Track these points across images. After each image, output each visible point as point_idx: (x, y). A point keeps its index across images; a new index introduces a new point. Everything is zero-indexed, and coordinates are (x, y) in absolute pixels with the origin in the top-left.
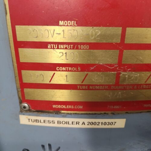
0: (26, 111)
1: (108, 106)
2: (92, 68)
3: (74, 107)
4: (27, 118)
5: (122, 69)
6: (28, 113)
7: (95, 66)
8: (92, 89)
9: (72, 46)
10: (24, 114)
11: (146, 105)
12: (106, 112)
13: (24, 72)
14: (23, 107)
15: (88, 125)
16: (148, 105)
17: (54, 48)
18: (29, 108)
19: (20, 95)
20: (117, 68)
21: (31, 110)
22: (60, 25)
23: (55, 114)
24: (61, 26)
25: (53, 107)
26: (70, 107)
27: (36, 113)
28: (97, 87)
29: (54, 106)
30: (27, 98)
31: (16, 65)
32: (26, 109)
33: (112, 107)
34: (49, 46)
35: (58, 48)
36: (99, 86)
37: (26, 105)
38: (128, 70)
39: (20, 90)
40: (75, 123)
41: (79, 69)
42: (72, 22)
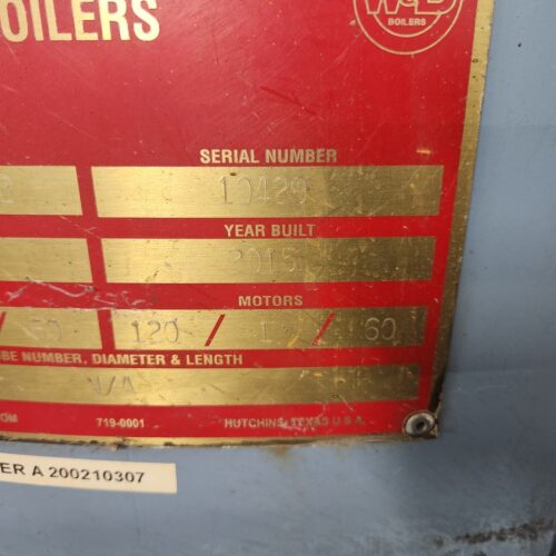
1: (100, 420)
2: (13, 296)
5: (110, 299)
7: (21, 290)
8: (33, 363)
12: (100, 439)
15: (52, 476)
16: (239, 422)
20: (96, 298)
28: (46, 357)
33: (113, 423)
36: (51, 354)
38: (135, 303)
40: (12, 470)
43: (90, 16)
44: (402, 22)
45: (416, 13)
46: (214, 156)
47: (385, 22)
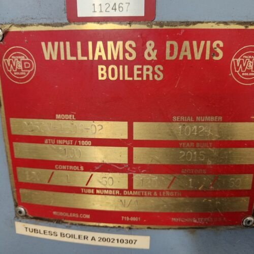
0: (22, 216)
1: (123, 217)
2: (97, 168)
3: (79, 215)
4: (24, 225)
5: (134, 170)
6: (25, 220)
7: (100, 166)
8: (100, 194)
9: (71, 141)
10: (20, 221)
11: (174, 219)
12: (121, 225)
13: (19, 169)
14: (18, 212)
15: (99, 241)
16: (178, 219)
17: (51, 144)
18: (26, 213)
19: (16, 197)
20: (128, 169)
21: (28, 216)
23: (57, 222)
24: (58, 119)
25: (53, 214)
26: (74, 215)
27: (34, 220)
28: (106, 192)
29: (55, 213)
30: (23, 200)
31: (10, 160)
32: (22, 215)
33: (128, 219)
34: (46, 141)
35: (56, 143)
36: (108, 191)
37: (22, 209)
38: (143, 171)
39: (15, 190)
40: (83, 238)
41: (82, 168)
42: (70, 115)
43: (140, 72)
44: (247, 74)
45: (252, 71)
46: (178, 119)
47: (241, 74)
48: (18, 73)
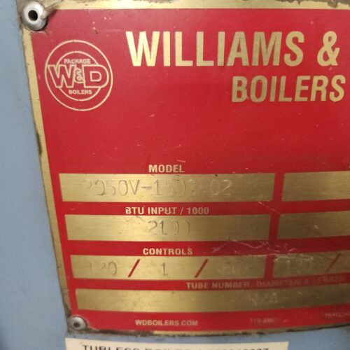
0: (79, 331)
1: (251, 320)
3: (180, 323)
4: (81, 343)
5: (277, 249)
6: (83, 335)
7: (222, 246)
8: (218, 289)
9: (174, 209)
10: (75, 337)
11: (329, 315)
12: (248, 331)
13: (75, 259)
14: (72, 324)
16: (334, 315)
17: (137, 214)
18: (87, 325)
19: (68, 302)
20: (268, 248)
21: (91, 329)
22: (150, 171)
23: (141, 336)
24: (152, 173)
25: (135, 324)
26: (172, 323)
27: (100, 335)
28: (227, 285)
29: (138, 322)
30: (81, 306)
31: (59, 245)
32: (78, 328)
33: (259, 321)
34: (128, 210)
35: (146, 214)
36: (231, 283)
37: (79, 320)
38: (291, 250)
39: (67, 291)
41: (190, 251)
42: (174, 166)
43: (306, 88)
48: (77, 92)
